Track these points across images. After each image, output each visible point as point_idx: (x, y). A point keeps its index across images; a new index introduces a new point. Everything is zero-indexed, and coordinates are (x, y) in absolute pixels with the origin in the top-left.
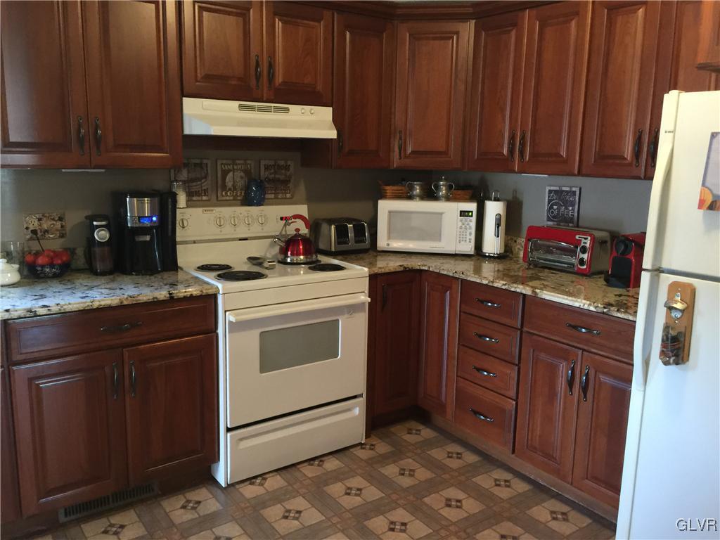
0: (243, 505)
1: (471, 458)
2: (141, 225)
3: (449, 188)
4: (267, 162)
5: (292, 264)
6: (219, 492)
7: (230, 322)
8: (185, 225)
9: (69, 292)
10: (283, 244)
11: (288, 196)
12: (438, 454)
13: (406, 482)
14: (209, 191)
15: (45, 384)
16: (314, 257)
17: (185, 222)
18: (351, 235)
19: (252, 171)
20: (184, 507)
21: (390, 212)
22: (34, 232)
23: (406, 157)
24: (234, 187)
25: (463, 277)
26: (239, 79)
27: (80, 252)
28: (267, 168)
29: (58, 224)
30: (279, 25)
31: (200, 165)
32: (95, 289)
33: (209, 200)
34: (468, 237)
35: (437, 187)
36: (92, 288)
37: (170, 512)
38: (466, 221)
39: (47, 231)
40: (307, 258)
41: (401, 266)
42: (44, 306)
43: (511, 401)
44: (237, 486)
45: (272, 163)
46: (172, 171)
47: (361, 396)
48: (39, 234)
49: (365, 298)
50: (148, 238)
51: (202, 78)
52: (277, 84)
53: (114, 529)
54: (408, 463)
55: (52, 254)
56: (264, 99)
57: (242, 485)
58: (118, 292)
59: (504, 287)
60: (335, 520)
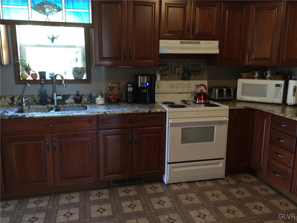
0: (171, 192)
1: (271, 192)
2: (143, 86)
3: (272, 74)
4: (193, 64)
5: (198, 103)
6: (164, 186)
7: (170, 123)
8: (159, 87)
9: (118, 108)
10: (195, 96)
11: (200, 77)
12: (256, 188)
13: (239, 196)
14: (169, 75)
15: (108, 137)
16: (208, 101)
17: (159, 86)
18: (225, 93)
19: (186, 67)
20: (151, 188)
21: (243, 84)
22: (110, 88)
23: (251, 60)
24: (179, 73)
25: (272, 112)
26: (181, 32)
27: (124, 95)
28: (192, 66)
29: (118, 85)
30: (198, 10)
31: (166, 65)
32: (126, 107)
33: (169, 78)
34: (279, 96)
35: (266, 74)
36: (125, 107)
37: (146, 189)
38: (278, 89)
39: (114, 88)
40: (204, 101)
41: (244, 107)
42: (109, 112)
43: (291, 169)
44: (171, 185)
45: (194, 64)
46: (156, 67)
47: (223, 159)
48: (112, 88)
49: (226, 119)
50: (145, 91)
51: (167, 32)
52: (196, 33)
53: (127, 191)
54: (242, 189)
55: (115, 95)
56: (190, 39)
57: (173, 185)
58: (133, 109)
59: (290, 118)
60: (205, 204)
